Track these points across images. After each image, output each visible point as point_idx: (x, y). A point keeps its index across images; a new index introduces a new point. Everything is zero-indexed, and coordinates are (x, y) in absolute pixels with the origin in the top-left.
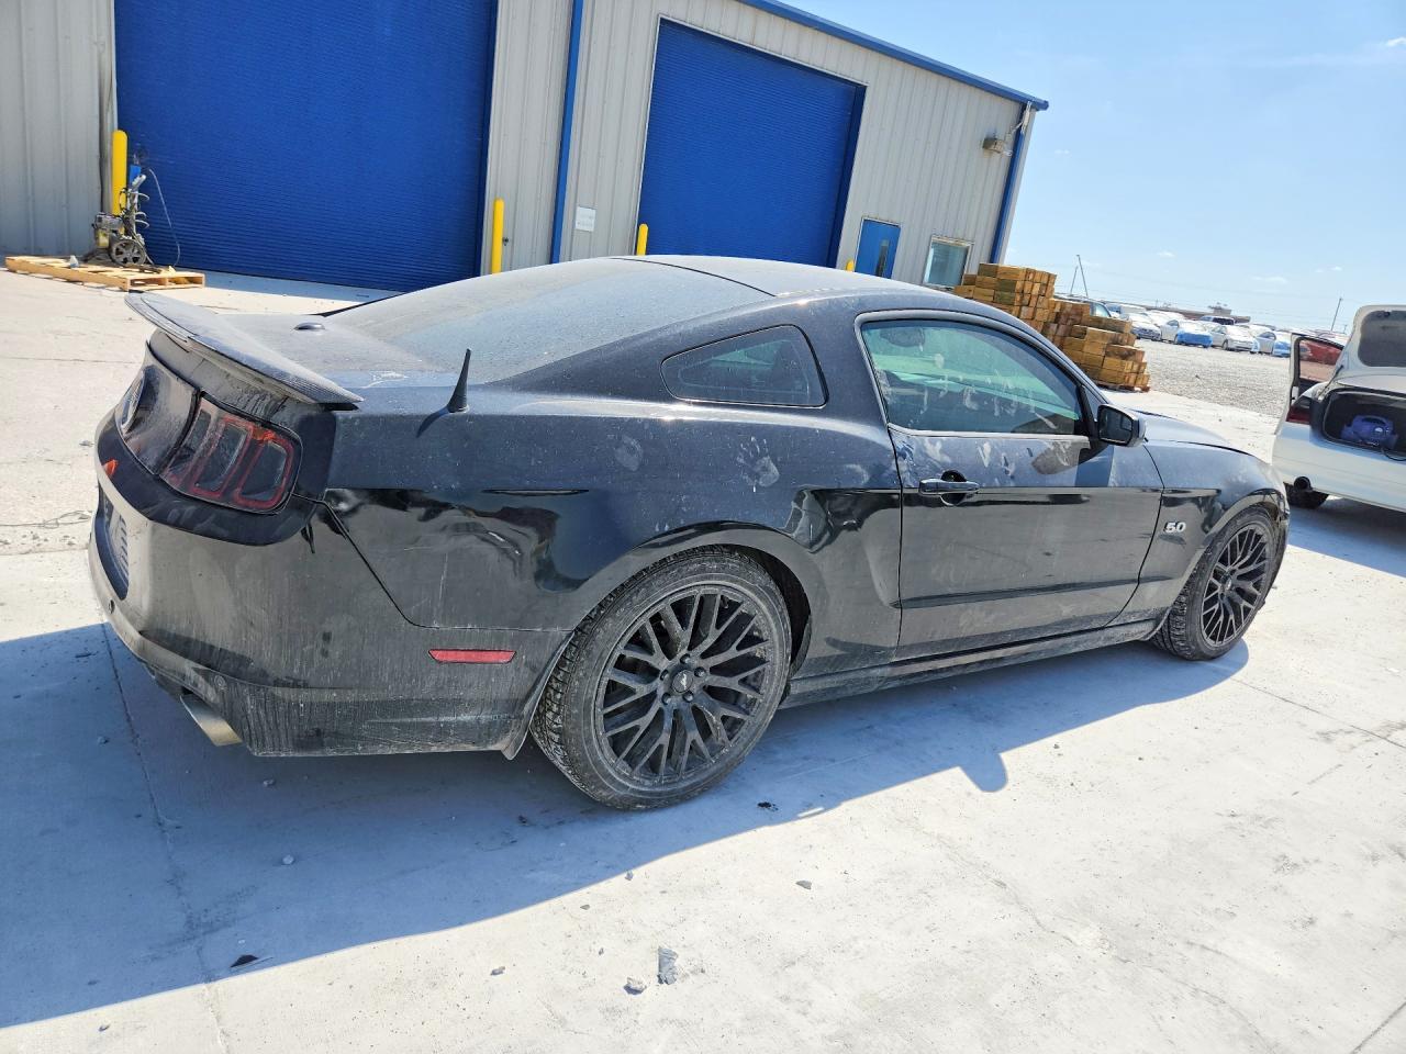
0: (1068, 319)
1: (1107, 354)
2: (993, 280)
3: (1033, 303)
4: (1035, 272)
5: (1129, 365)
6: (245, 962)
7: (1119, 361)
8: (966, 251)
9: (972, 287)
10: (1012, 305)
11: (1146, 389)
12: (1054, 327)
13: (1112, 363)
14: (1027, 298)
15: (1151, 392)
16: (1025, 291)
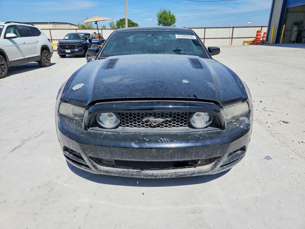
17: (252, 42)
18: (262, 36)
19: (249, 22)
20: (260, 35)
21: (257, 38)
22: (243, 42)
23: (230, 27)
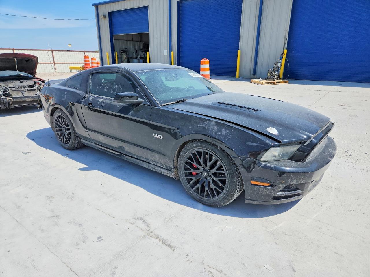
17: (82, 68)
18: (90, 61)
19: (69, 46)
20: (89, 61)
21: (86, 64)
22: (69, 68)
23: (48, 50)
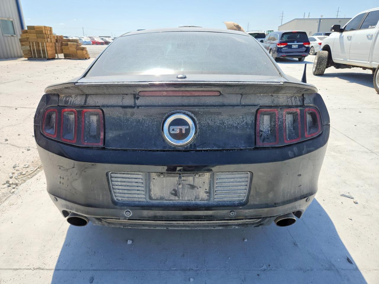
0: (60, 41)
1: (77, 50)
2: (34, 31)
3: (50, 37)
4: (47, 27)
5: (84, 52)
6: (349, 261)
7: (81, 51)
8: (12, 22)
9: (27, 34)
10: (45, 38)
11: (89, 58)
12: (57, 44)
13: (79, 52)
14: (47, 35)
15: (91, 58)
16: (46, 33)
